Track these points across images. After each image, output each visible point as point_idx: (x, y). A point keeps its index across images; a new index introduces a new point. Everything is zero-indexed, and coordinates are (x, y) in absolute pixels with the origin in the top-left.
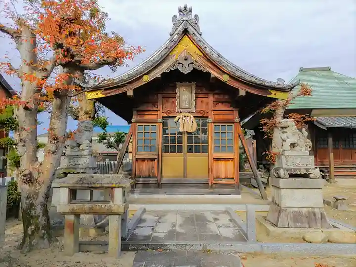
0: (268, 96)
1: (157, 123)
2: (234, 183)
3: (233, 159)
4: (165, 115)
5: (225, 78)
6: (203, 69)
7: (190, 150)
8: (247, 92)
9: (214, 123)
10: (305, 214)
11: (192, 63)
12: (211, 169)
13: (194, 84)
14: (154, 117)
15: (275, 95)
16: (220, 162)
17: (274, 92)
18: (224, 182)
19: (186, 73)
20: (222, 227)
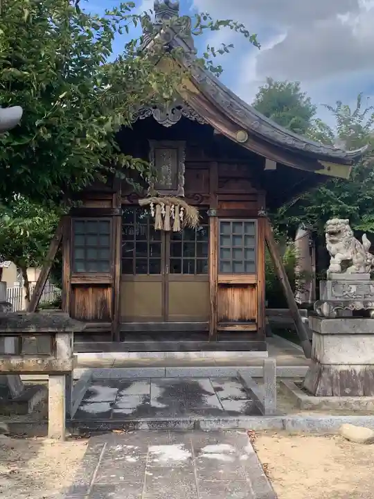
0: (316, 172)
1: (112, 216)
2: (255, 329)
3: (254, 286)
4: (127, 201)
5: (240, 137)
6: (199, 119)
7: (175, 268)
8: (278, 165)
9: (219, 217)
10: (359, 374)
11: (179, 108)
12: (214, 304)
13: (182, 145)
14: (106, 205)
15: (329, 169)
16: (230, 292)
17: (326, 164)
18: (238, 328)
19: (168, 126)
20: (227, 399)
